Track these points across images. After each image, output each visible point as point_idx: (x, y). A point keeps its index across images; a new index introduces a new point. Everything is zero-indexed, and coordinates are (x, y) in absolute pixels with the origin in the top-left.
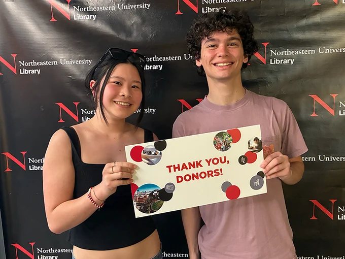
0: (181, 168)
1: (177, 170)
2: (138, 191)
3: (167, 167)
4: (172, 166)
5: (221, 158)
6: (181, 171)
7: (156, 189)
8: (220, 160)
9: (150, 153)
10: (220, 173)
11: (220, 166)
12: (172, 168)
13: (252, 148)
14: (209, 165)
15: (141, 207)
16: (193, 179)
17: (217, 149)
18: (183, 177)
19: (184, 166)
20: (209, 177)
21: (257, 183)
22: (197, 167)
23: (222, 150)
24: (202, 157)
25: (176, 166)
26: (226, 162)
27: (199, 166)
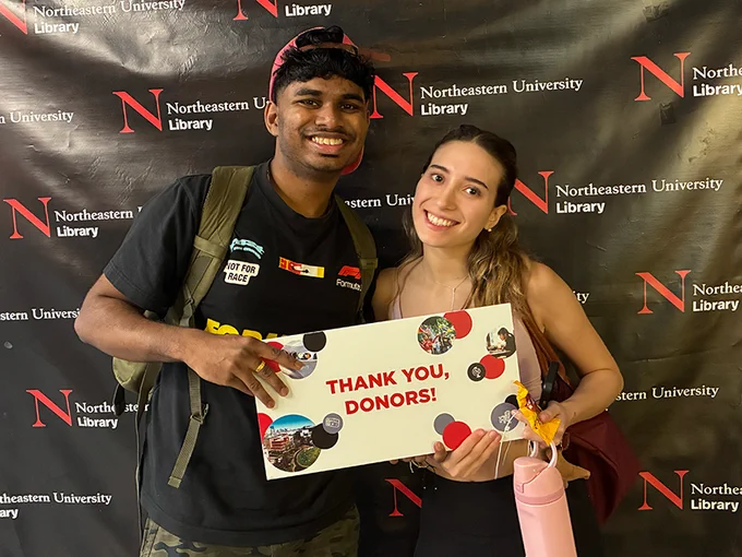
0: (354, 386)
1: (346, 389)
2: (272, 428)
3: (327, 383)
4: (336, 382)
5: (432, 367)
6: (354, 391)
7: (306, 425)
8: (430, 372)
10: (431, 397)
11: (430, 383)
12: (337, 386)
13: (495, 348)
14: (409, 380)
15: (277, 460)
16: (378, 408)
17: (426, 349)
18: (359, 403)
19: (361, 383)
20: (408, 403)
21: (506, 418)
22: (386, 384)
23: (435, 352)
24: (396, 365)
25: (345, 382)
26: (444, 376)
27: (389, 382)
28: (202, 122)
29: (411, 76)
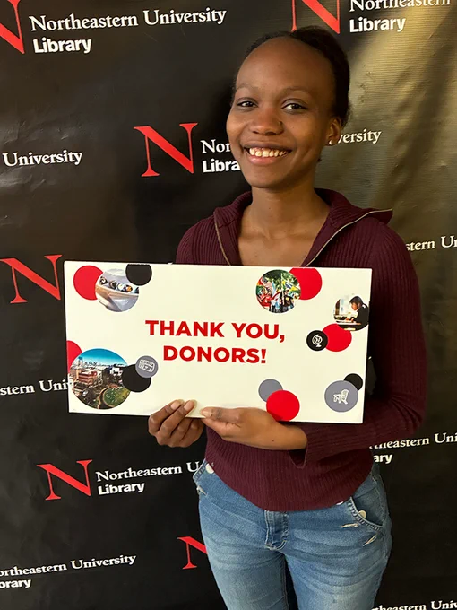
0: (176, 331)
1: (167, 332)
2: (81, 358)
3: (147, 322)
4: (157, 322)
5: (267, 326)
6: (174, 336)
7: (117, 363)
8: (263, 331)
9: (114, 285)
10: (261, 359)
11: (261, 342)
12: (157, 328)
13: (343, 318)
14: (239, 336)
15: (82, 393)
16: (200, 359)
17: (263, 304)
18: (179, 350)
19: (184, 328)
20: (234, 360)
21: (342, 397)
22: (212, 335)
23: (273, 310)
24: (227, 316)
25: (167, 324)
26: (278, 338)
27: (216, 334)
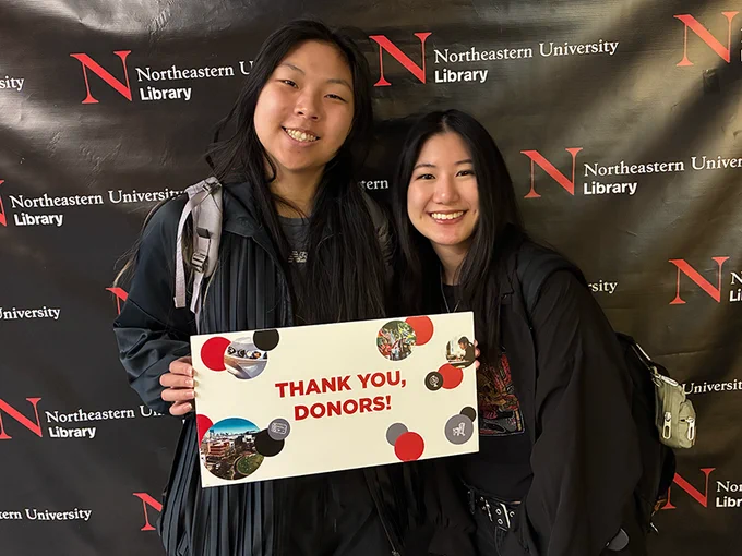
0: (305, 389)
1: (297, 392)
2: (212, 431)
3: (277, 385)
4: (286, 384)
5: (389, 373)
6: (305, 396)
7: (249, 429)
8: (386, 379)
9: (243, 354)
10: (386, 405)
11: (386, 390)
12: (287, 389)
13: (455, 357)
14: (365, 386)
15: (214, 466)
16: (330, 414)
17: (384, 354)
18: (309, 409)
19: (313, 386)
20: (362, 411)
21: (460, 430)
22: (340, 389)
23: (393, 358)
24: (352, 371)
25: (297, 385)
26: (400, 384)
27: (343, 387)
28: (179, 91)
29: (423, 37)
